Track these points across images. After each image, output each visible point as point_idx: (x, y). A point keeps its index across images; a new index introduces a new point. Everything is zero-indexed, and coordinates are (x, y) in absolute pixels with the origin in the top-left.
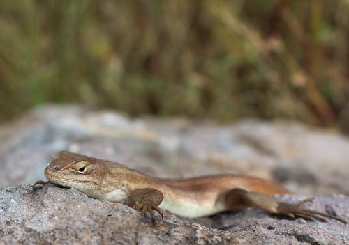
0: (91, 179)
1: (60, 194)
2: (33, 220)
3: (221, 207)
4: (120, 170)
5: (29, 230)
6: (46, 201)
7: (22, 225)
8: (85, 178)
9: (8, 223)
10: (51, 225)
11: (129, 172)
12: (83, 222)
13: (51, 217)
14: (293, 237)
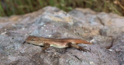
0: (35, 42)
1: (28, 45)
2: (21, 50)
3: (67, 46)
4: (43, 39)
5: (20, 52)
6: (24, 47)
7: (19, 51)
8: (33, 41)
9: (17, 50)
10: (24, 52)
11: (45, 39)
12: (30, 51)
13: (25, 50)
14: (74, 56)
